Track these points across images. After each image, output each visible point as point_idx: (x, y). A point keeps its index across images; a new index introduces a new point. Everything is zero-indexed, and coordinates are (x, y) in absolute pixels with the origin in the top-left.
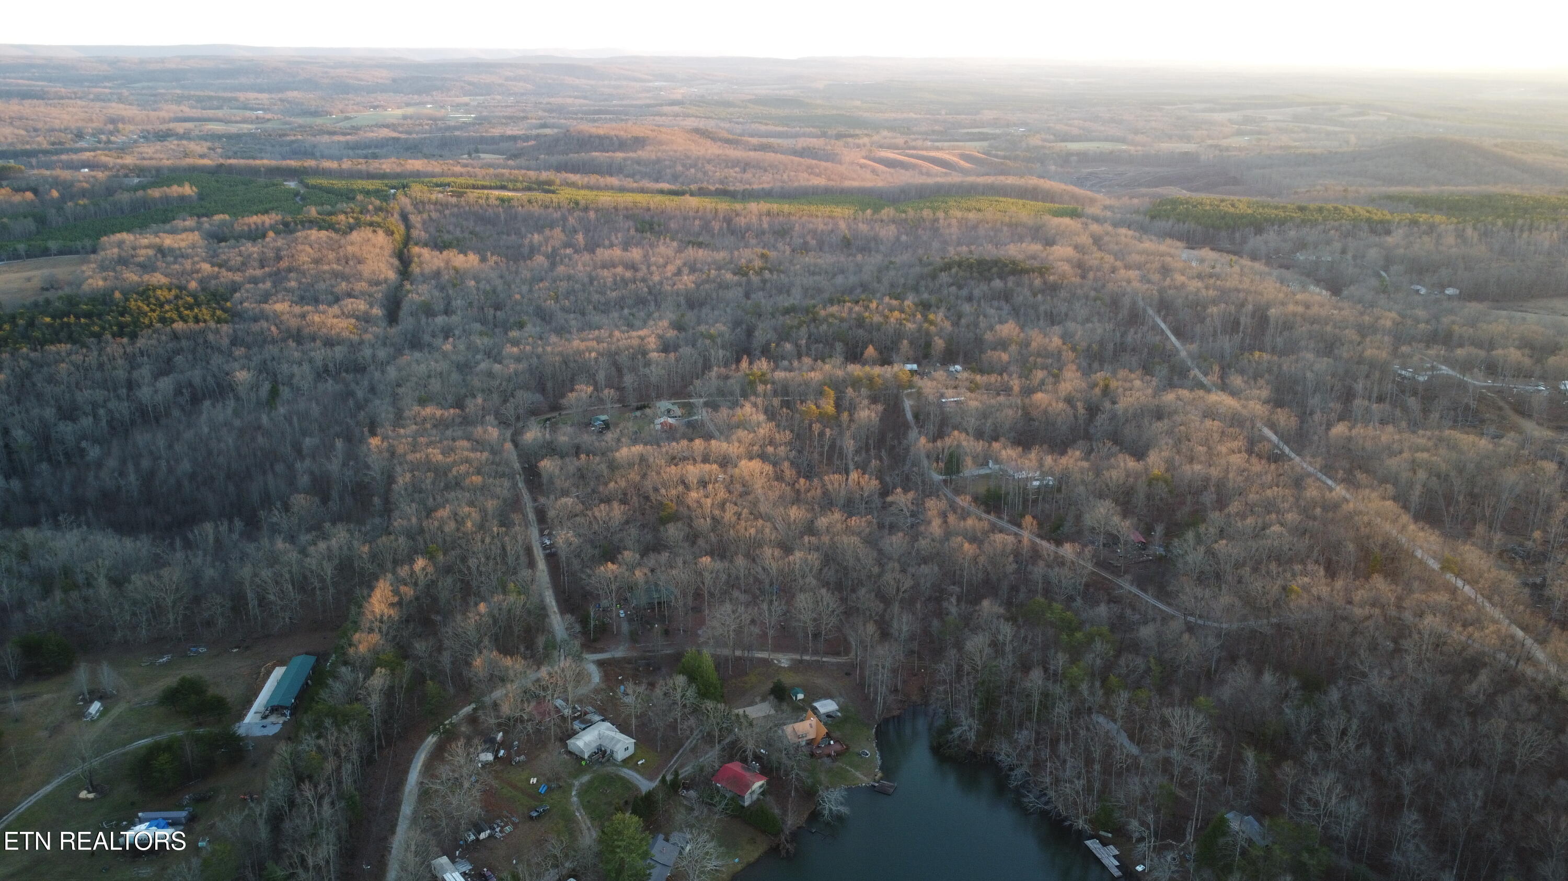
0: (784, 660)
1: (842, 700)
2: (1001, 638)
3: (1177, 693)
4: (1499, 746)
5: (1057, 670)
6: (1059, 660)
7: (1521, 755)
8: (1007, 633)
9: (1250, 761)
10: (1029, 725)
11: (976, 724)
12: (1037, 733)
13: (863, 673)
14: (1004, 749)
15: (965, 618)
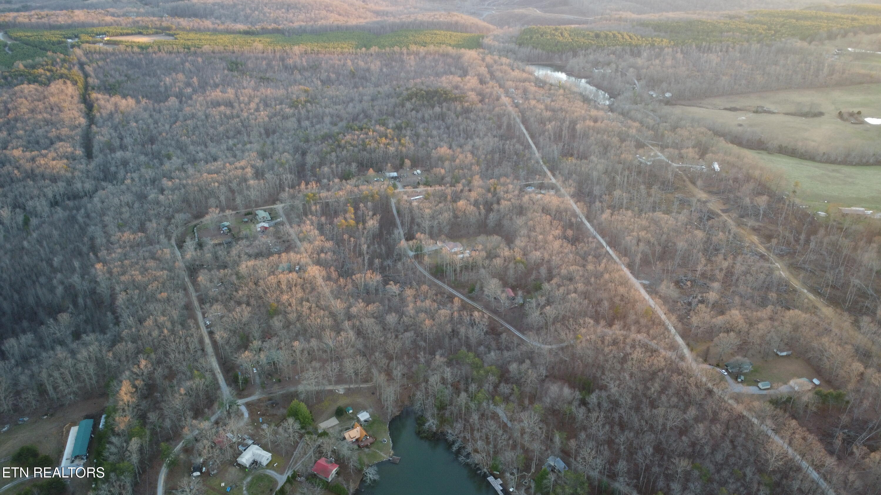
0: (341, 389)
1: (371, 410)
2: (445, 376)
3: (527, 402)
4: (661, 421)
5: (472, 393)
6: (473, 387)
7: (669, 424)
8: (448, 373)
9: (557, 438)
10: (460, 421)
11: (436, 422)
12: (465, 425)
13: (380, 394)
14: (449, 431)
15: (428, 363)
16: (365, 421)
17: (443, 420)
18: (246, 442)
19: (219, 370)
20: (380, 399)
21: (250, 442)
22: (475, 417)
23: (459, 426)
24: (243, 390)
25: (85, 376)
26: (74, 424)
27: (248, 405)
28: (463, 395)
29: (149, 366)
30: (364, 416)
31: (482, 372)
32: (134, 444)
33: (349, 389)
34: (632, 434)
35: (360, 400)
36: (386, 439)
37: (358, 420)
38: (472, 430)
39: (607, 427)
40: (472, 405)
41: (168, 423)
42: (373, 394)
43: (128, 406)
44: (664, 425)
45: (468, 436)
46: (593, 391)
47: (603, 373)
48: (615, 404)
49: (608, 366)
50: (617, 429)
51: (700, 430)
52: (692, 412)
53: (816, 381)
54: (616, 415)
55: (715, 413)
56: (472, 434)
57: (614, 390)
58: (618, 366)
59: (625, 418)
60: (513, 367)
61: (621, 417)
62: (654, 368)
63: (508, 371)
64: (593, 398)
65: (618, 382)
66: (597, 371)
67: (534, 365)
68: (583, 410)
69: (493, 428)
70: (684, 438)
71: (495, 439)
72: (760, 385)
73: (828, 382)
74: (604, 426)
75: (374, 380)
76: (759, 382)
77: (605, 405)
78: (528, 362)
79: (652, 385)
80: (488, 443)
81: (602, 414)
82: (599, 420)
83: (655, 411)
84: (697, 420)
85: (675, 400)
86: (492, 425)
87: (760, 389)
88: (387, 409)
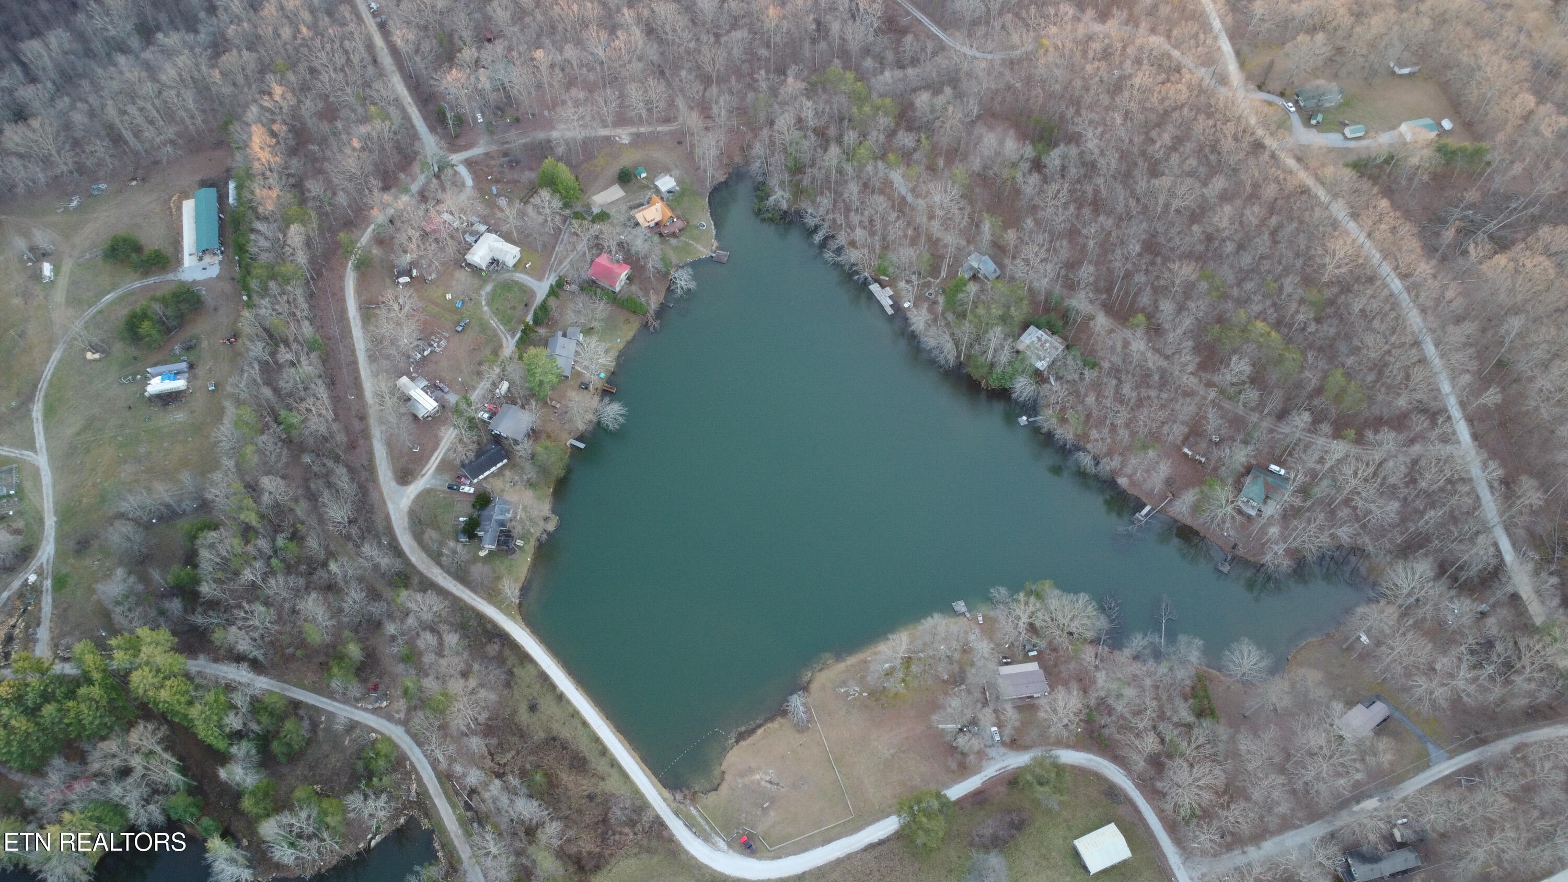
0: (624, 135)
1: (678, 172)
2: (803, 115)
3: (941, 162)
4: (1162, 199)
5: (849, 148)
6: (851, 137)
7: (1176, 204)
8: (808, 109)
9: (986, 227)
10: (828, 194)
11: (787, 195)
12: (835, 202)
13: (692, 146)
14: (809, 211)
15: (774, 91)
16: (669, 192)
17: (798, 192)
18: (475, 228)
19: (409, 100)
20: (691, 154)
21: (482, 228)
22: (853, 188)
23: (825, 202)
24: (457, 137)
25: (184, 114)
26: (186, 195)
27: (469, 163)
28: (834, 150)
29: (289, 96)
30: (666, 183)
31: (867, 109)
32: (296, 233)
33: (638, 135)
34: (1110, 222)
35: (658, 155)
36: (705, 221)
37: (658, 191)
38: (848, 210)
39: (1072, 208)
40: (849, 169)
41: (342, 199)
42: (680, 143)
43: (271, 170)
44: (1167, 206)
45: (840, 220)
46: (1056, 145)
47: (1078, 113)
48: (1090, 167)
49: (1088, 99)
50: (1087, 212)
51: (1223, 217)
52: (1219, 183)
53: (1447, 124)
54: (1089, 189)
55: (1256, 186)
56: (847, 217)
57: (1092, 143)
58: (1105, 99)
59: (1104, 193)
60: (922, 100)
61: (1097, 192)
62: (1167, 103)
63: (912, 104)
64: (1054, 158)
65: (1100, 130)
66: (1067, 107)
67: (959, 95)
68: (1034, 178)
69: (880, 209)
70: (1195, 228)
71: (885, 227)
72: (1347, 131)
73: (1468, 126)
74: (1066, 206)
75: (681, 119)
76: (1346, 125)
77: (1073, 171)
78: (948, 90)
79: (1159, 135)
80: (873, 233)
81: (1066, 186)
82: (1060, 195)
83: (1155, 182)
84: (1225, 197)
85: (1193, 162)
86: (880, 202)
87: (1346, 138)
88: (705, 172)
